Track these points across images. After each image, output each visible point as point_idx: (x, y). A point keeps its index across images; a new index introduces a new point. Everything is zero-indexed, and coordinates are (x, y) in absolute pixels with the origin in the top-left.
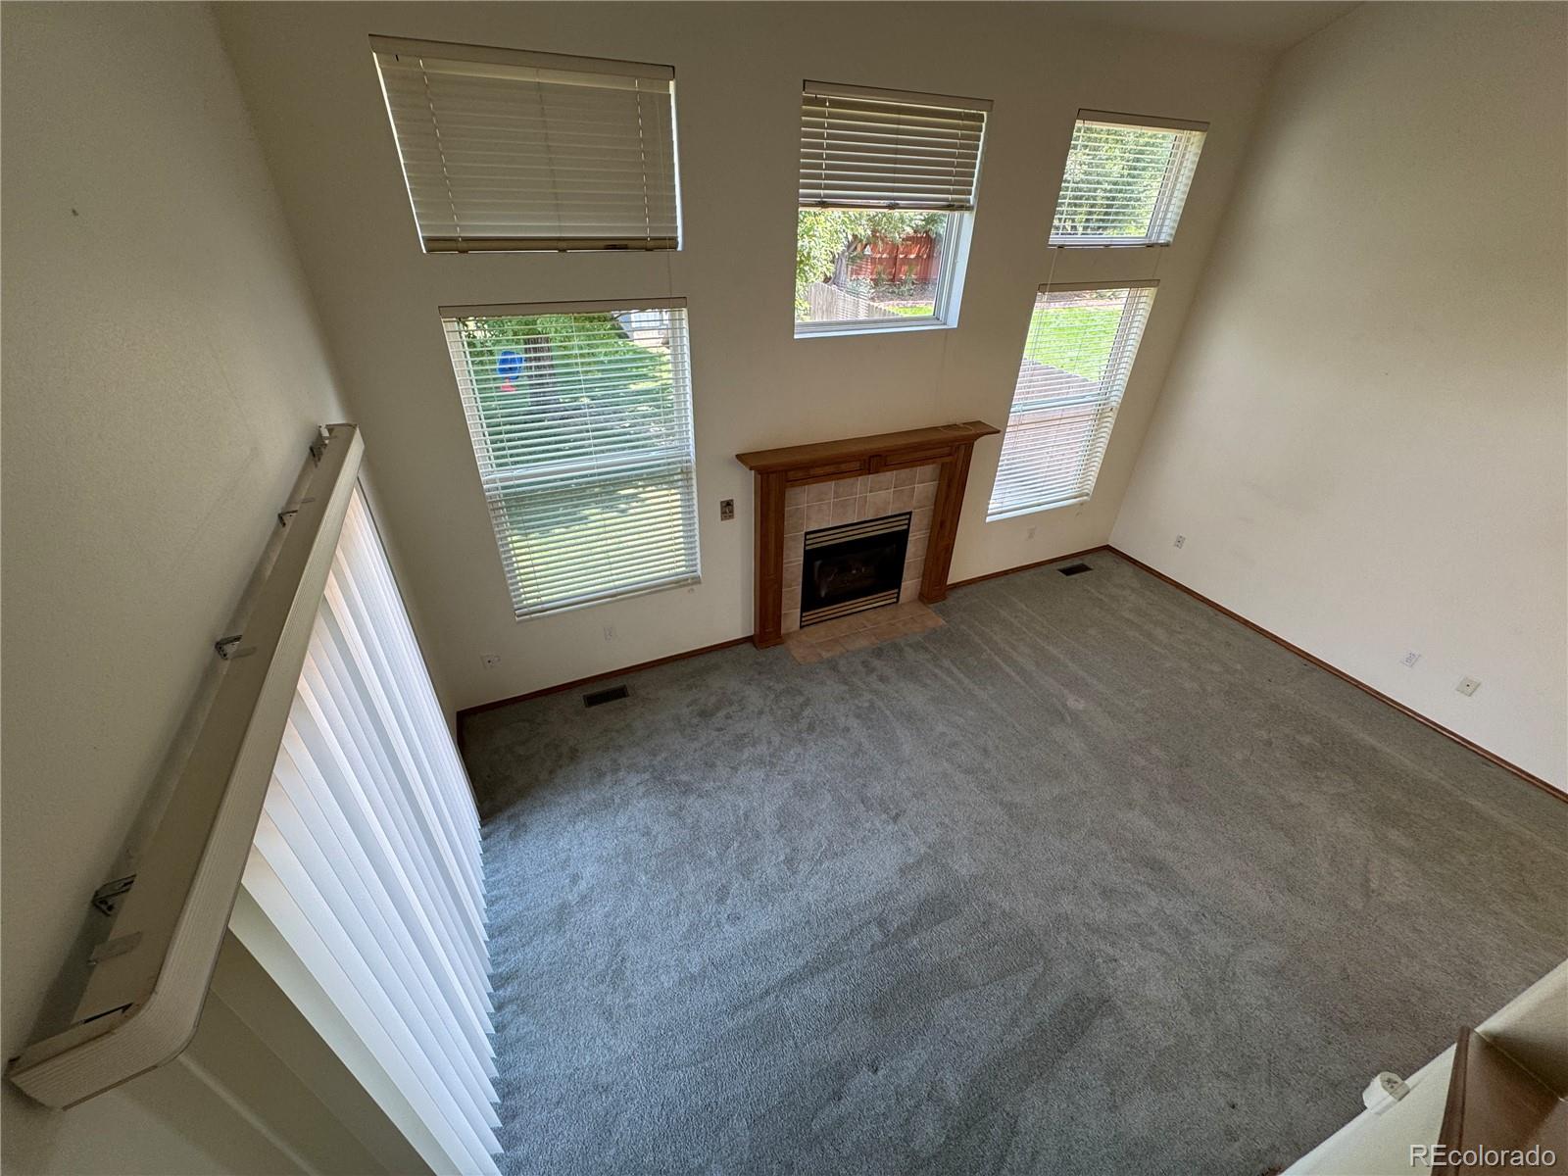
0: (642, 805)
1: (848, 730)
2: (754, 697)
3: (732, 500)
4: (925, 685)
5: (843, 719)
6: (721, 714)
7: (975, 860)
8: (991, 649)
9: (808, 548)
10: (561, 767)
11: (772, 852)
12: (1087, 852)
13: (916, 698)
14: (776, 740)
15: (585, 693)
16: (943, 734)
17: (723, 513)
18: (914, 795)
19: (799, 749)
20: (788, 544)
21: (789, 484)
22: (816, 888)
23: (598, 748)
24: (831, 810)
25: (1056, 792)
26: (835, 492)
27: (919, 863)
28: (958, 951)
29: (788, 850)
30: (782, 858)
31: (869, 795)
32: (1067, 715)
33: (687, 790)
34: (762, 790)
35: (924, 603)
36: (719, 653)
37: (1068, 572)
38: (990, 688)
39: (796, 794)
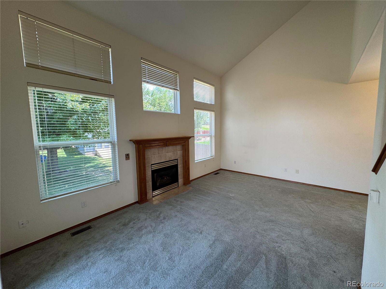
0: (102, 261)
1: (176, 216)
2: (143, 216)
3: (129, 154)
4: (194, 201)
5: (174, 214)
6: (131, 223)
7: (229, 236)
8: (207, 190)
9: (152, 169)
10: (58, 261)
11: (163, 258)
12: (255, 223)
13: (192, 204)
14: (154, 225)
15: (71, 233)
16: (204, 210)
17: (126, 158)
18: (204, 225)
19: (163, 225)
20: (147, 168)
21: (146, 148)
22: (184, 263)
23: (79, 248)
24: (179, 238)
25: (239, 213)
26: (158, 153)
27: (214, 242)
28: (239, 264)
29: (169, 255)
30: (167, 258)
31: (190, 230)
32: (231, 198)
33: (122, 250)
34: (153, 240)
35: (185, 185)
36: (127, 208)
37: (216, 174)
38: (211, 197)
39: (165, 237)
